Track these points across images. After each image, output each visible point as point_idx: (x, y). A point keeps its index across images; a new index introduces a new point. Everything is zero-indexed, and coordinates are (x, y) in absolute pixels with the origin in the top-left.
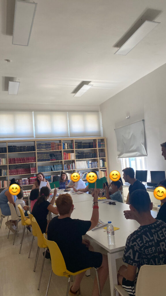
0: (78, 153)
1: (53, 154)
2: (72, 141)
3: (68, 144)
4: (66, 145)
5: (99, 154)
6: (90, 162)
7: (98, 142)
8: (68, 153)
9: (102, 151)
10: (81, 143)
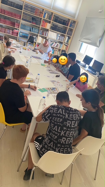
0: (53, 25)
1: (35, 19)
2: (52, 13)
3: (48, 14)
4: (47, 14)
5: (68, 32)
6: (59, 35)
7: (71, 22)
8: (46, 22)
9: (71, 30)
10: (58, 17)
